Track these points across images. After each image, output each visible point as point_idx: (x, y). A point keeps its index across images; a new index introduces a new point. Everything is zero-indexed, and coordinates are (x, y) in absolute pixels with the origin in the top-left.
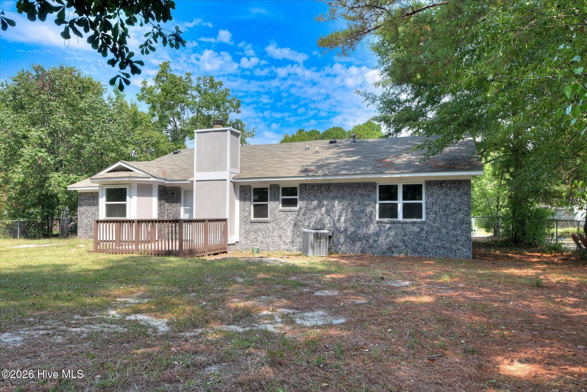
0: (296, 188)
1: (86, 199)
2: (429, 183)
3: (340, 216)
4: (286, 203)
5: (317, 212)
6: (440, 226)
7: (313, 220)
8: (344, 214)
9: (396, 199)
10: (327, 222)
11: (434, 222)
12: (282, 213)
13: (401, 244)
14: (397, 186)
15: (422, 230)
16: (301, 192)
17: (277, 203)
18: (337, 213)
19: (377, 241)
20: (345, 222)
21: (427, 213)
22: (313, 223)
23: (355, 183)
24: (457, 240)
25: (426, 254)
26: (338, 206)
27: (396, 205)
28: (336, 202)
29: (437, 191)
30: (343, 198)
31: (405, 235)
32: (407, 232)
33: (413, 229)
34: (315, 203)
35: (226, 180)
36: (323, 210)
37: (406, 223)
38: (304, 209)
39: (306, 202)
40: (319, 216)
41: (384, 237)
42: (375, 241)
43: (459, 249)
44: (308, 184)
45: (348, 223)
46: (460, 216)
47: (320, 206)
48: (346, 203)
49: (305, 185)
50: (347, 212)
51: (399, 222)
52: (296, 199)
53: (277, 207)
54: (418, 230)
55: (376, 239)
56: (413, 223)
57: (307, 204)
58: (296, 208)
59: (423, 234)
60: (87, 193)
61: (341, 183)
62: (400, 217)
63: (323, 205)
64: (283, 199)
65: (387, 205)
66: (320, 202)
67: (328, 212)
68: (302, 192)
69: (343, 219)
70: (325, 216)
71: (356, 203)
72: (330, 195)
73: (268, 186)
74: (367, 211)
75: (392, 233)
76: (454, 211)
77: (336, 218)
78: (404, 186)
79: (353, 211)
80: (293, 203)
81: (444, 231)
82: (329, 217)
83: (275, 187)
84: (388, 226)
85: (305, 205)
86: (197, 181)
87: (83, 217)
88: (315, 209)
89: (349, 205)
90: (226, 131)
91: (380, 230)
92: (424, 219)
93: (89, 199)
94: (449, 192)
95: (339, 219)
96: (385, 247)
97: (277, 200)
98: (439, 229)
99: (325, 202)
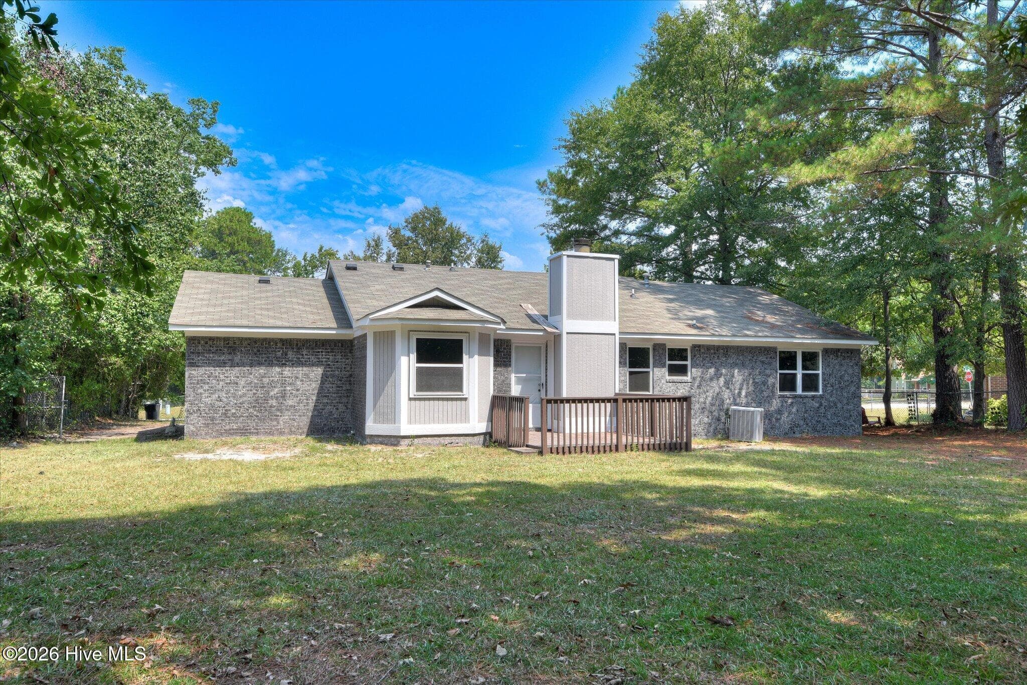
0: (686, 350)
1: (209, 351)
2: (827, 351)
3: (741, 389)
4: (674, 370)
5: (714, 384)
6: (836, 401)
7: (710, 394)
8: (745, 387)
9: (795, 369)
10: (726, 396)
11: (831, 396)
12: (670, 384)
13: (802, 423)
14: (796, 352)
15: (821, 405)
16: (693, 357)
17: (663, 370)
18: (738, 387)
19: (779, 419)
20: (746, 396)
21: (825, 386)
22: (710, 399)
23: (756, 347)
24: (851, 416)
25: (825, 433)
26: (738, 376)
27: (795, 375)
28: (736, 371)
29: (834, 361)
30: (743, 365)
31: (806, 412)
32: (807, 408)
33: (813, 404)
34: (712, 371)
35: (614, 334)
36: (722, 380)
37: (806, 397)
38: (699, 379)
39: (700, 370)
40: (717, 390)
41: (786, 414)
42: (777, 420)
43: (852, 426)
44: (703, 346)
45: (750, 398)
46: (853, 389)
47: (718, 376)
48: (746, 372)
49: (699, 346)
50: (748, 384)
51: (800, 396)
52: (686, 366)
53: (663, 377)
54: (817, 405)
55: (779, 417)
56: (813, 397)
57: (703, 372)
58: (688, 378)
59: (822, 410)
60: (212, 339)
61: (741, 347)
62: (799, 391)
63: (721, 374)
64: (670, 366)
65: (788, 376)
66: (717, 370)
67: (727, 384)
68: (695, 356)
69: (743, 393)
70: (724, 389)
71: (757, 372)
72: (728, 361)
73: (650, 346)
74: (769, 383)
75: (794, 410)
76: (847, 383)
77: (736, 392)
78: (804, 354)
79: (755, 383)
80: (682, 370)
81: (839, 405)
82: (728, 391)
83: (659, 347)
84: (790, 401)
85: (699, 374)
86: (567, 333)
87: (201, 391)
88: (711, 379)
89: (750, 375)
90: (613, 259)
91: (782, 406)
92: (821, 392)
93: (219, 351)
94: (843, 361)
95: (740, 393)
96: (787, 426)
97: (664, 366)
98: (835, 404)
99: (724, 371)
